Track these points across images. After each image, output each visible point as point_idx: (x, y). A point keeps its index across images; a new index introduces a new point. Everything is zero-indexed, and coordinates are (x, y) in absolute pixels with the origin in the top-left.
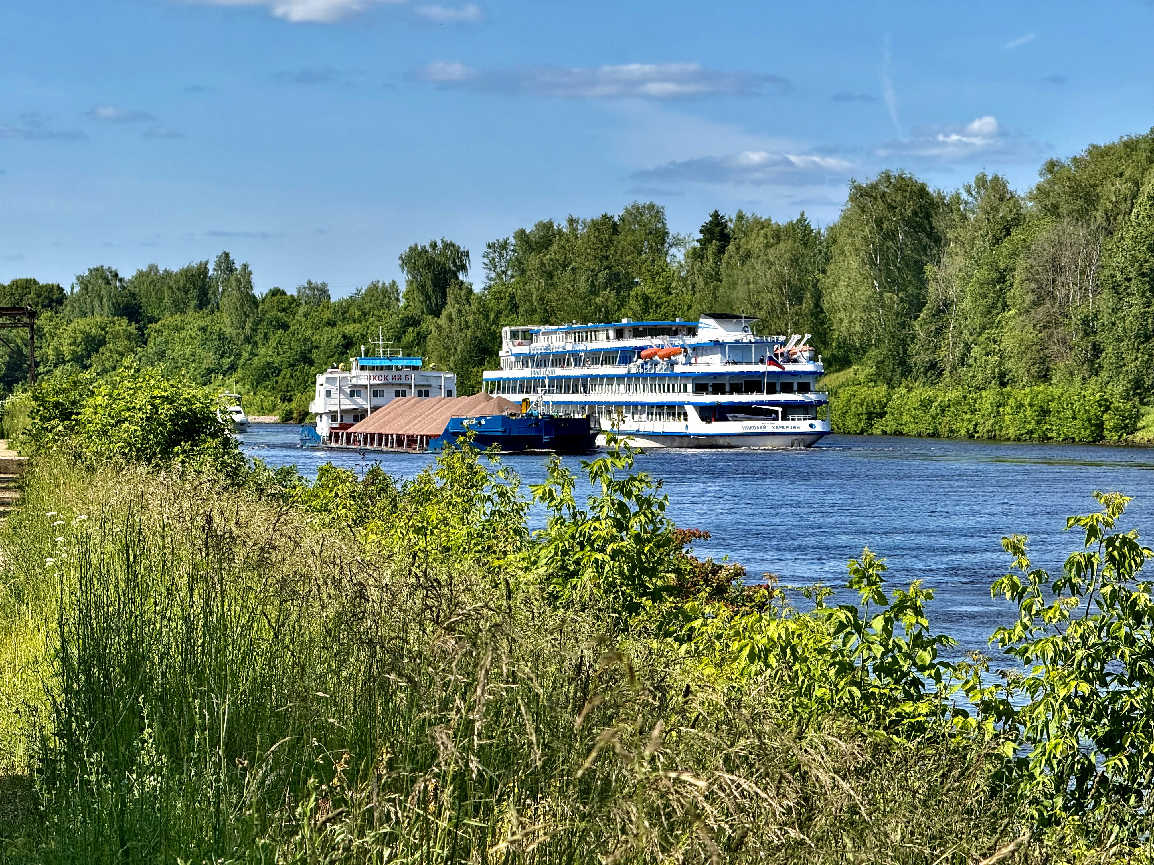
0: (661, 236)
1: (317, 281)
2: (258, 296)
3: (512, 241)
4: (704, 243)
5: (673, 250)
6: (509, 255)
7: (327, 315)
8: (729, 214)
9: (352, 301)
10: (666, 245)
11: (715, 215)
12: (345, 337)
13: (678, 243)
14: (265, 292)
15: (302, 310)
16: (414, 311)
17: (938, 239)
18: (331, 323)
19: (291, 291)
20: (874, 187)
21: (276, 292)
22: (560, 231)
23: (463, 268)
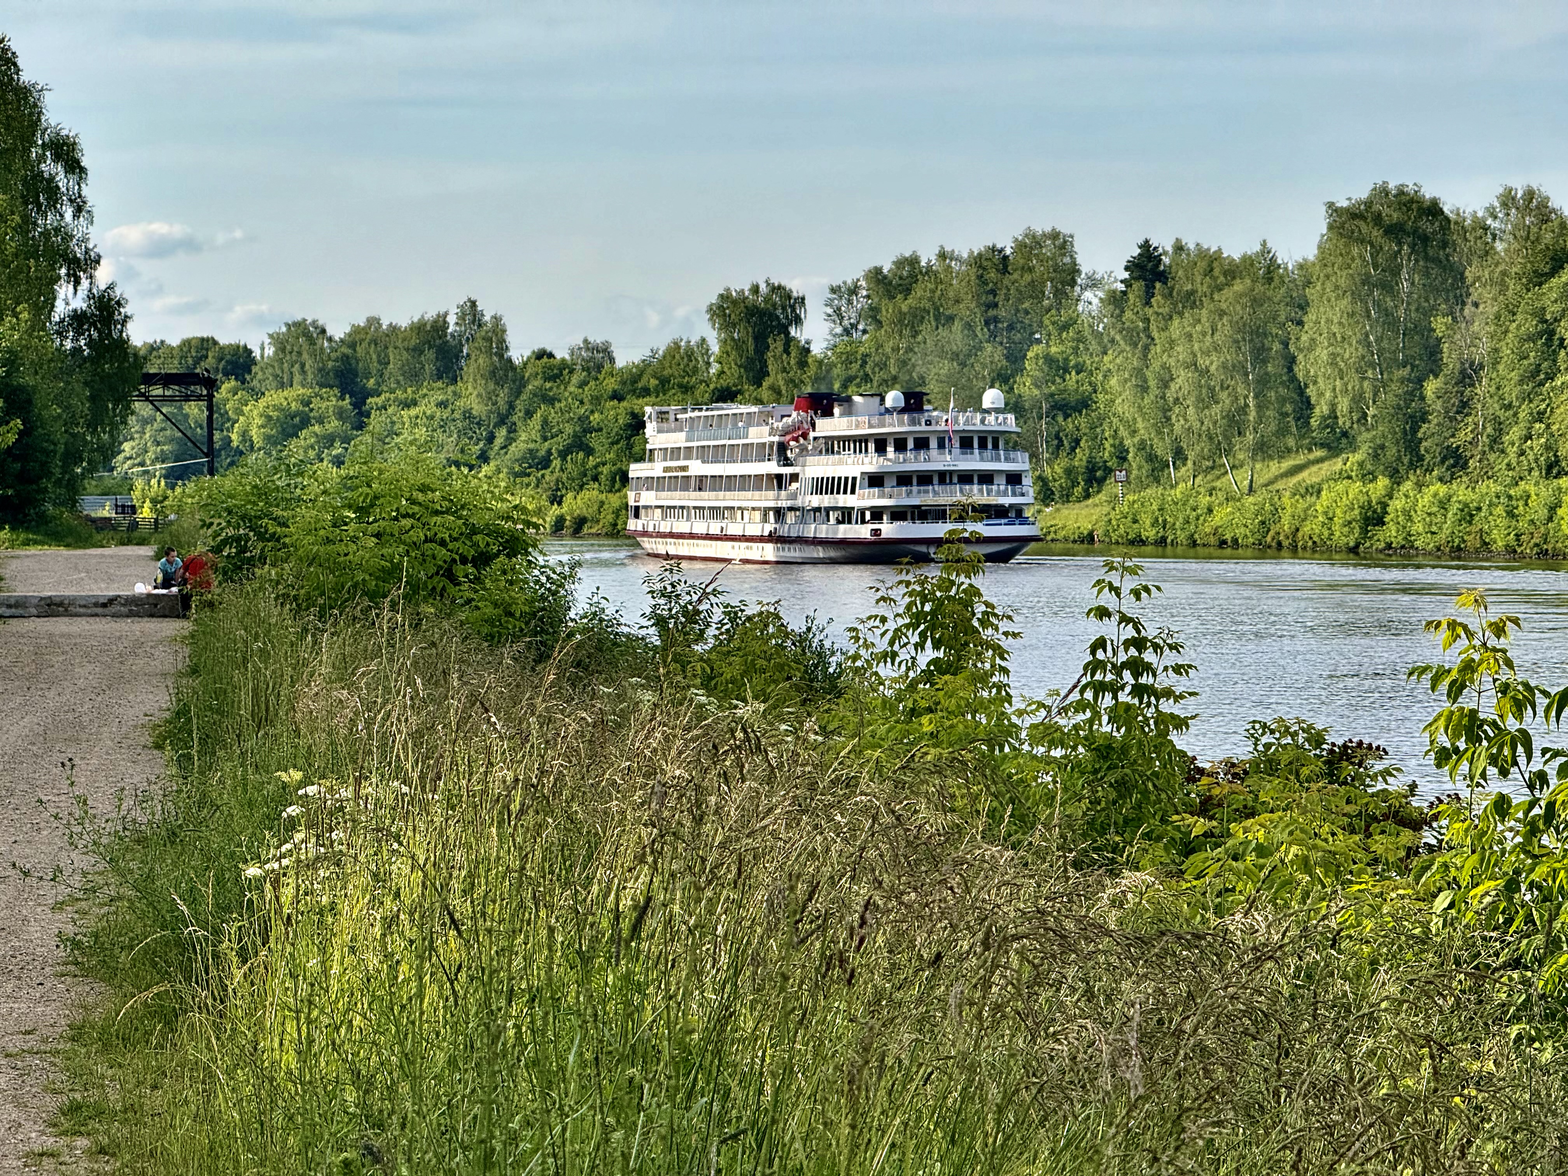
10: (1077, 289)
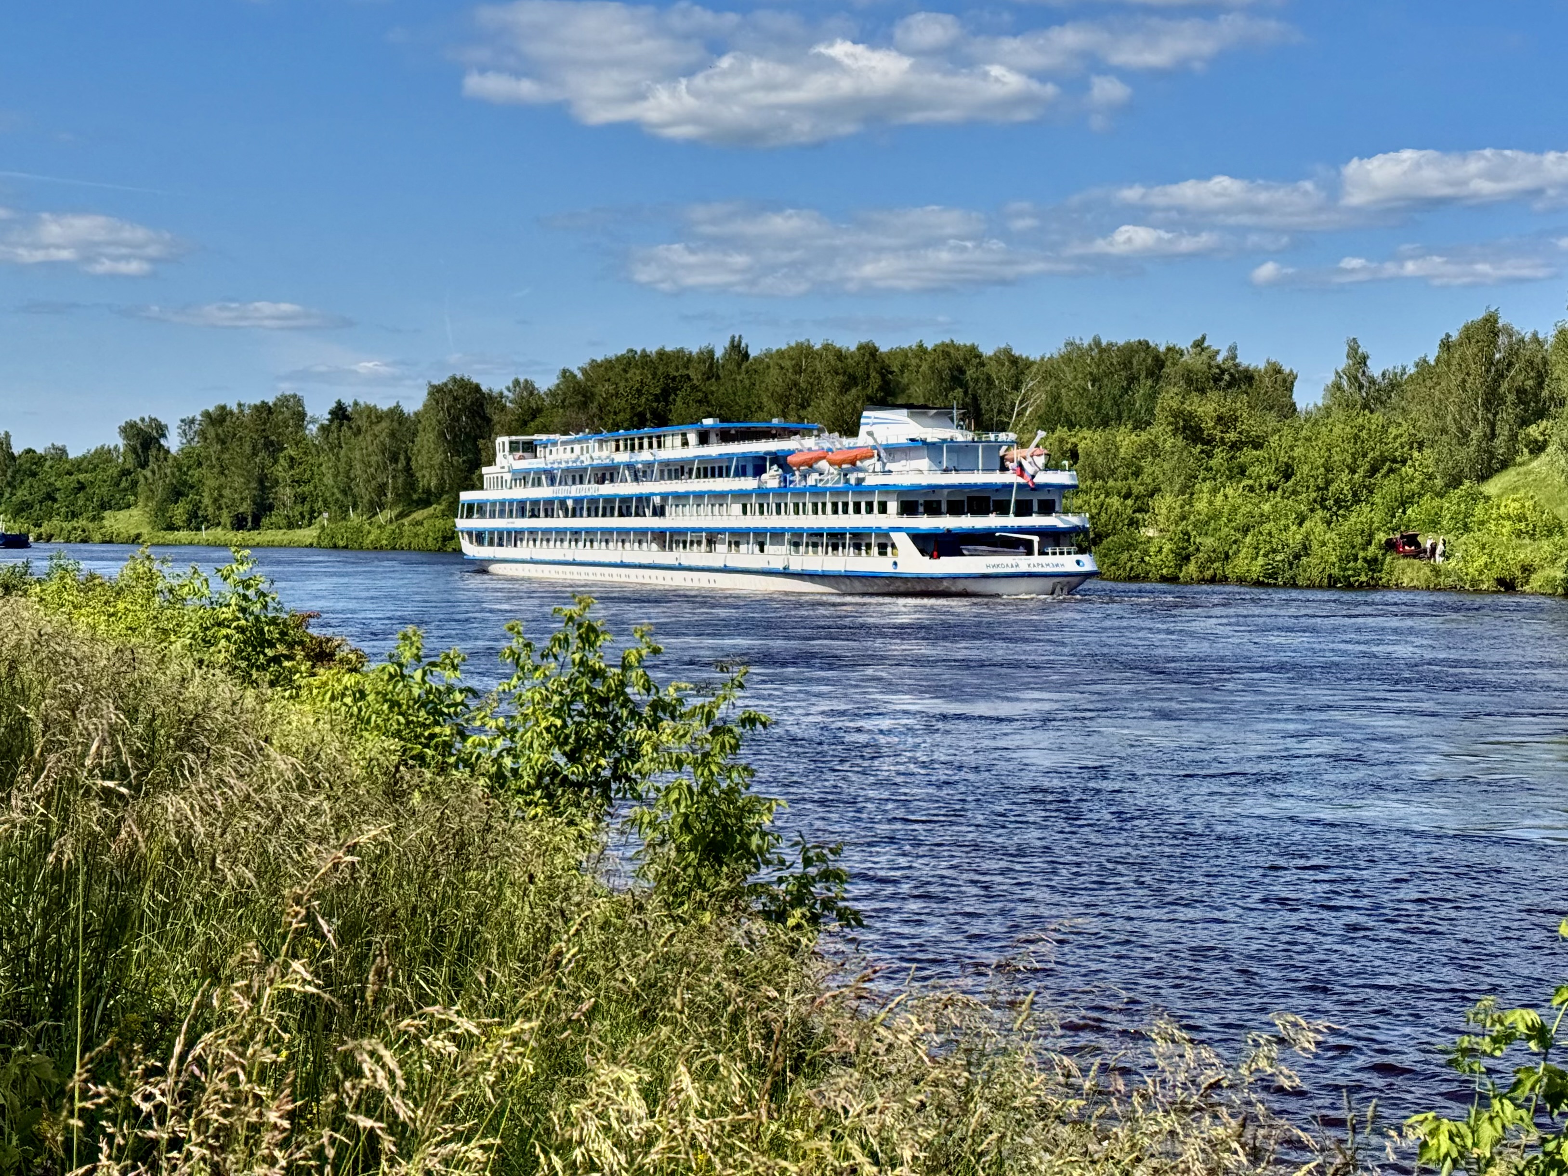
0: (302, 416)
1: (59, 444)
2: (16, 454)
3: (199, 418)
4: (331, 421)
5: (310, 426)
6: (196, 427)
7: (67, 466)
8: (348, 402)
9: (85, 457)
11: (339, 403)
12: (79, 482)
13: (313, 421)
14: (21, 450)
15: (48, 463)
16: (127, 466)
17: (488, 421)
18: (70, 473)
19: (40, 451)
20: (446, 384)
21: (29, 451)
22: (231, 413)
23: (164, 436)
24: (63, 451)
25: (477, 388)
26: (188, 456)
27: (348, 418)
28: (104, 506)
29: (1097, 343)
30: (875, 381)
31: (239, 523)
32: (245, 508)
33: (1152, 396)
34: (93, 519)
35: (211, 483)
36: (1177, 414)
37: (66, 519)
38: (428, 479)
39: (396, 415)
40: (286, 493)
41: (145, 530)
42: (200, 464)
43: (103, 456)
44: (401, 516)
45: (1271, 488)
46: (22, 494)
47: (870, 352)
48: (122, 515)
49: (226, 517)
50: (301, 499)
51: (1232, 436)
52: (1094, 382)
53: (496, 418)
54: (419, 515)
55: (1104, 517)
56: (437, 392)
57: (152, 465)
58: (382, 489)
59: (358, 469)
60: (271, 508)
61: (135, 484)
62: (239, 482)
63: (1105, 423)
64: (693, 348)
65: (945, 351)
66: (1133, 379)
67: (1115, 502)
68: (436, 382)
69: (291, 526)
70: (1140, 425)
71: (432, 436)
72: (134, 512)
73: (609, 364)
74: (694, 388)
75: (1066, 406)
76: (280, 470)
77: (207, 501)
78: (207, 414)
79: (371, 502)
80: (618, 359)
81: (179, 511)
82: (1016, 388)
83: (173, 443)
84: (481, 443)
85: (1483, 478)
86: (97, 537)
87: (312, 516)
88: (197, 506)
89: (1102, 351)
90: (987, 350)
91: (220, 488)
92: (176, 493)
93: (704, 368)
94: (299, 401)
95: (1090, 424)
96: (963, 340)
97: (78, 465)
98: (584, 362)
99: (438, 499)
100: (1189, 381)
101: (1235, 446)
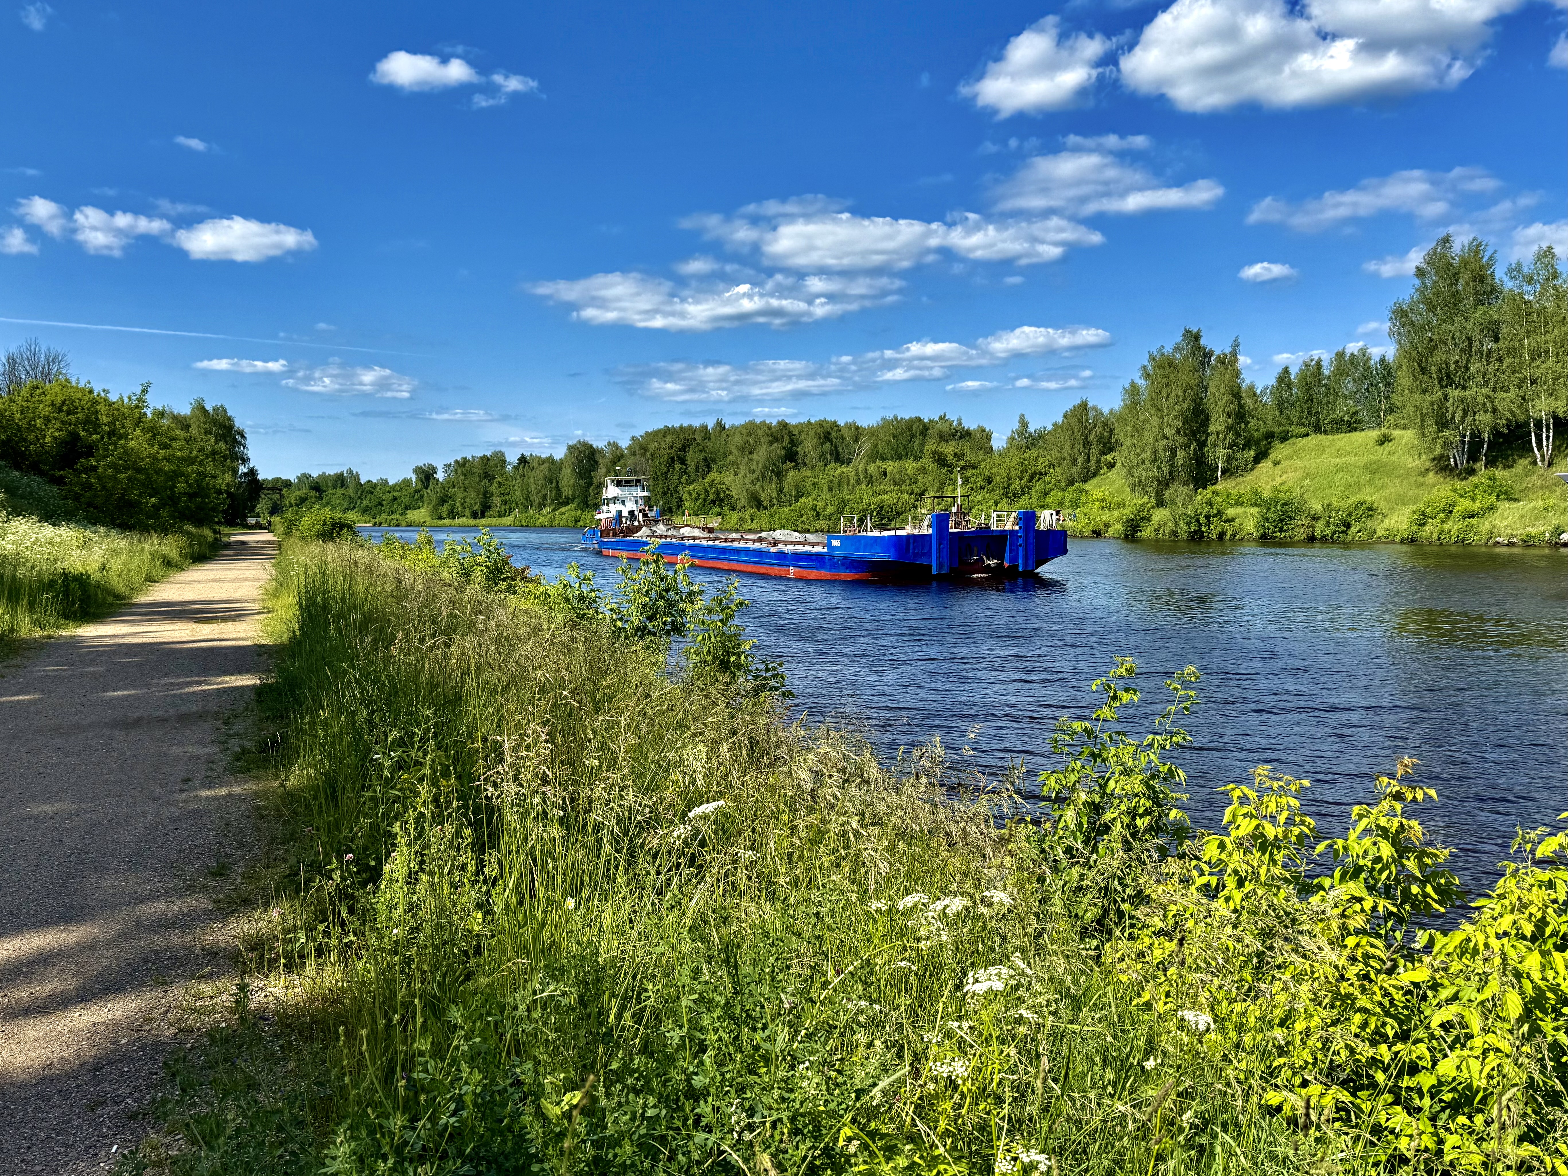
24: (386, 481)
25: (591, 446)
26: (448, 482)
27: (525, 462)
28: (407, 508)
29: (896, 419)
30: (787, 439)
31: (475, 515)
32: (477, 507)
33: (922, 445)
34: (402, 514)
35: (460, 495)
36: (935, 453)
37: (389, 515)
38: (567, 491)
39: (550, 460)
40: (497, 500)
41: (428, 519)
42: (454, 486)
43: (407, 482)
44: (554, 510)
45: (982, 488)
46: (365, 502)
47: (783, 425)
48: (416, 512)
49: (467, 512)
50: (505, 503)
51: (962, 463)
52: (894, 437)
53: (600, 461)
54: (563, 509)
55: (900, 504)
56: (571, 448)
57: (431, 486)
58: (545, 497)
59: (533, 487)
60: (490, 507)
61: (422, 497)
62: (473, 495)
63: (900, 458)
64: (697, 423)
65: (821, 424)
66: (913, 436)
67: (906, 496)
68: (571, 443)
69: (500, 516)
70: (917, 458)
71: (569, 471)
72: (422, 510)
73: (656, 433)
74: (698, 444)
75: (881, 451)
76: (494, 488)
77: (458, 504)
78: (457, 462)
79: (540, 504)
80: (659, 431)
81: (445, 509)
82: (856, 441)
83: (440, 476)
84: (593, 474)
85: (1085, 481)
86: (404, 523)
87: (511, 510)
88: (453, 507)
89: (898, 422)
90: (841, 423)
91: (464, 498)
92: (443, 501)
93: (703, 434)
94: (503, 455)
95: (892, 459)
96: (830, 418)
97: (394, 488)
98: (642, 433)
99: (573, 501)
100: (941, 437)
101: (963, 468)
